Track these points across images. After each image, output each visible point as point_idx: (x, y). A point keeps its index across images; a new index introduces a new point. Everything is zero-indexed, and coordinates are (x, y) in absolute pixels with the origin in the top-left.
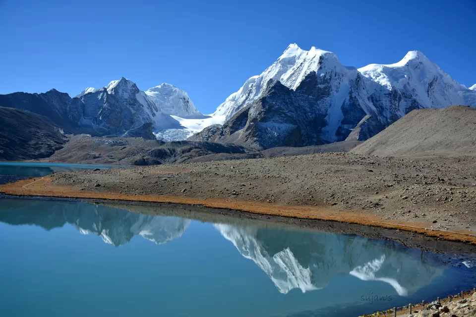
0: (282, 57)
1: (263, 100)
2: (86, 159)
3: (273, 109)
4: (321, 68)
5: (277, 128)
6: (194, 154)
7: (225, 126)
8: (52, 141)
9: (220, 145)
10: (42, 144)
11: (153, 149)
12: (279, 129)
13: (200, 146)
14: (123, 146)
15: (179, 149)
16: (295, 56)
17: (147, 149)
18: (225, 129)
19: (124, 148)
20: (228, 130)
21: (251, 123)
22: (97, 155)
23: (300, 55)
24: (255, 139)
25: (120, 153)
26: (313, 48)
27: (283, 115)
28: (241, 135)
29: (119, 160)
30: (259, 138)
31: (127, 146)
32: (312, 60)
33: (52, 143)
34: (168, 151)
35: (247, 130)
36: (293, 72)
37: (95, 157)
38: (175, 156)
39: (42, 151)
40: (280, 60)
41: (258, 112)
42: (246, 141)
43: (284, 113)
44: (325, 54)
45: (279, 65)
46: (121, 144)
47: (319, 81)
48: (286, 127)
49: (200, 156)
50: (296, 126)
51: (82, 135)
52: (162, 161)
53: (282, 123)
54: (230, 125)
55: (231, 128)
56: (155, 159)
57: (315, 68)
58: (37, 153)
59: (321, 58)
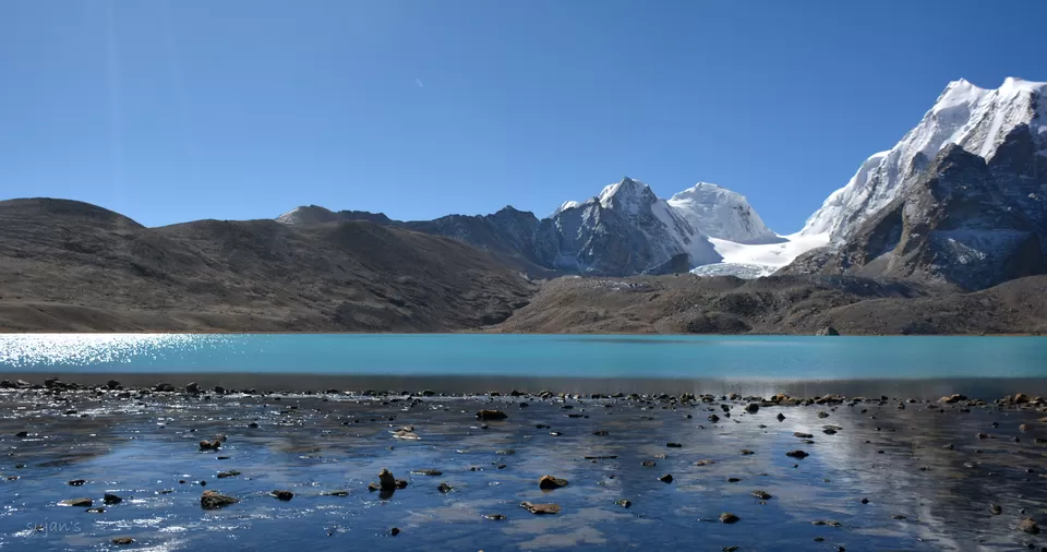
0: (937, 108)
1: (933, 184)
2: (581, 322)
3: (965, 199)
4: (1036, 117)
5: (981, 241)
6: (821, 302)
7: (852, 247)
8: (507, 292)
9: (871, 282)
10: (489, 297)
11: (723, 295)
12: (987, 242)
13: (826, 284)
14: (653, 294)
15: (781, 294)
16: (967, 104)
17: (709, 295)
18: (852, 254)
19: (656, 296)
20: (859, 255)
21: (914, 236)
22: (601, 313)
23: (978, 99)
24: (934, 267)
25: (651, 308)
26: (1009, 81)
27: (991, 211)
28: (891, 263)
29: (652, 322)
30: (941, 264)
31: (660, 292)
32: (1011, 104)
33: (507, 294)
34: (758, 298)
35: (906, 251)
36: (967, 133)
37: (596, 319)
38: (776, 309)
39: (489, 310)
40: (935, 113)
41: (926, 211)
42: (910, 273)
43: (993, 207)
44: (1043, 88)
45: (934, 124)
46: (647, 289)
47: (1037, 142)
48: (1001, 237)
49: (838, 305)
50: (1028, 233)
51: (563, 278)
52: (748, 322)
53: (990, 228)
54: (864, 244)
55: (866, 248)
56: (732, 316)
57: (1022, 116)
58: (478, 315)
59: (1034, 96)
